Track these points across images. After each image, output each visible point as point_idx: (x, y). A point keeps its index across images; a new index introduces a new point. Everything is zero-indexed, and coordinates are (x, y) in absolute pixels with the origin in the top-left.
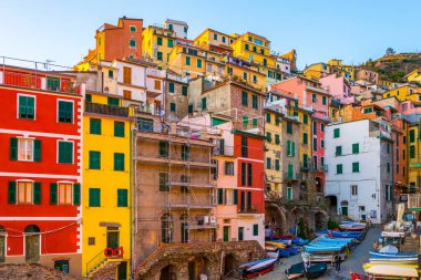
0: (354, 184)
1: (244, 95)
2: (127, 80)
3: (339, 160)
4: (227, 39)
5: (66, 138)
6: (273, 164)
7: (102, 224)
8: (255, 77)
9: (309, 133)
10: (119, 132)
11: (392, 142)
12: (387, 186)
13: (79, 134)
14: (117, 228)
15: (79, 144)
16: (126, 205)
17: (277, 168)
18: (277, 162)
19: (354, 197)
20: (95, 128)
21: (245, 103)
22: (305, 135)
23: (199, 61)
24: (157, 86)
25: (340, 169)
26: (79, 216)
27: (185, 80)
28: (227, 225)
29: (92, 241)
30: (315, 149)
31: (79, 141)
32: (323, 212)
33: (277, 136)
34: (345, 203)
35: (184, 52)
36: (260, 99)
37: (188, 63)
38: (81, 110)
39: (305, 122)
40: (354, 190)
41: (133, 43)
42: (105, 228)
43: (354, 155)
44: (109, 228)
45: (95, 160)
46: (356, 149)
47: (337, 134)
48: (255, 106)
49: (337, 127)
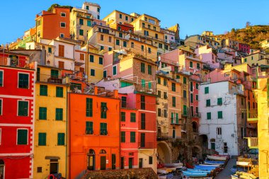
0: (219, 126)
1: (143, 65)
2: (61, 54)
3: (209, 109)
4: (129, 18)
5: (24, 98)
6: (162, 113)
7: (47, 158)
8: (149, 49)
9: (187, 91)
10: (59, 94)
11: (245, 97)
12: (242, 128)
13: (32, 96)
14: (57, 160)
15: (32, 103)
16: (63, 144)
17: (165, 116)
18: (165, 111)
19: (219, 136)
20: (44, 92)
21: (143, 71)
22: (185, 92)
23: (110, 38)
24: (82, 57)
25: (209, 116)
26: (32, 152)
27: (101, 53)
28: (131, 156)
29: (39, 170)
30: (192, 102)
31: (32, 101)
32: (198, 146)
33: (165, 93)
34: (213, 140)
35: (100, 31)
36: (153, 67)
37: (102, 39)
38: (34, 79)
39: (185, 82)
40: (219, 131)
41: (63, 25)
42: (49, 160)
43: (219, 106)
44: (51, 160)
45: (43, 114)
46: (220, 102)
47: (207, 91)
48: (150, 73)
49: (207, 86)
